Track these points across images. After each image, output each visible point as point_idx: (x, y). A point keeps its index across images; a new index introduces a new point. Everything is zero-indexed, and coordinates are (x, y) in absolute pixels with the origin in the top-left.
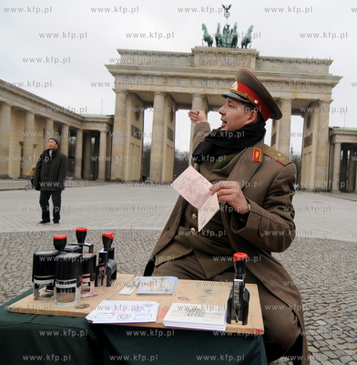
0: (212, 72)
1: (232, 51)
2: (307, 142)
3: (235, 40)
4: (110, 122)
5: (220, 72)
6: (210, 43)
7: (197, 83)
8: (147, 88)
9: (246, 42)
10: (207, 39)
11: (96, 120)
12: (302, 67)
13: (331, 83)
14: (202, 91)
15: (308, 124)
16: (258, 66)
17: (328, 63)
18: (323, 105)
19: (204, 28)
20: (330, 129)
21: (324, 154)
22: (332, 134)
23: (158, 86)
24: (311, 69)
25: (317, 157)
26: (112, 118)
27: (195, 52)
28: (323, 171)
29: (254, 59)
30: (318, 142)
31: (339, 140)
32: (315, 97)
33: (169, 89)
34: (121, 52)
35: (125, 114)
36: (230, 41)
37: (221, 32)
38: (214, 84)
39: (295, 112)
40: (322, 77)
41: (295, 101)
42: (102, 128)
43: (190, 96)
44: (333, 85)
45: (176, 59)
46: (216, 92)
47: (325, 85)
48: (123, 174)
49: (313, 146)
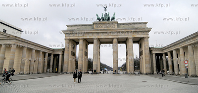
0: (101, 30)
1: (108, 22)
2: (141, 53)
3: (109, 18)
4: (63, 50)
5: (104, 30)
6: (100, 20)
7: (95, 35)
8: (77, 38)
9: (113, 18)
10: (99, 19)
11: (58, 50)
12: (135, 26)
13: (149, 30)
14: (97, 37)
15: (140, 46)
16: (118, 27)
17: (146, 23)
18: (145, 39)
19: (97, 15)
20: (150, 48)
21: (148, 58)
22: (151, 50)
23: (81, 37)
24: (139, 26)
25: (145, 60)
26: (64, 49)
27: (94, 24)
28: (149, 65)
29: (116, 24)
30: (145, 54)
31: (154, 52)
32: (142, 36)
33: (85, 37)
34: (67, 26)
35: (69, 48)
36: (107, 19)
37: (104, 16)
38: (101, 34)
39: (134, 42)
40: (144, 29)
41: (134, 38)
42: (60, 53)
43: (93, 39)
44: (149, 31)
45: (87, 27)
46: (102, 37)
47: (145, 31)
48: (67, 70)
49: (144, 56)
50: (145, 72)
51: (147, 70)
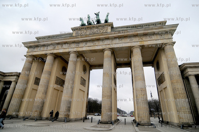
0: (81, 37)
2: (160, 81)
13: (172, 30)
14: (75, 50)
18: (167, 48)
20: (179, 66)
22: (183, 69)
23: (49, 51)
27: (73, 29)
29: (110, 28)
30: (171, 77)
31: (191, 72)
38: (83, 45)
42: (13, 79)
43: (69, 53)
46: (84, 49)
49: (167, 83)
50: (175, 120)
51: (182, 115)
